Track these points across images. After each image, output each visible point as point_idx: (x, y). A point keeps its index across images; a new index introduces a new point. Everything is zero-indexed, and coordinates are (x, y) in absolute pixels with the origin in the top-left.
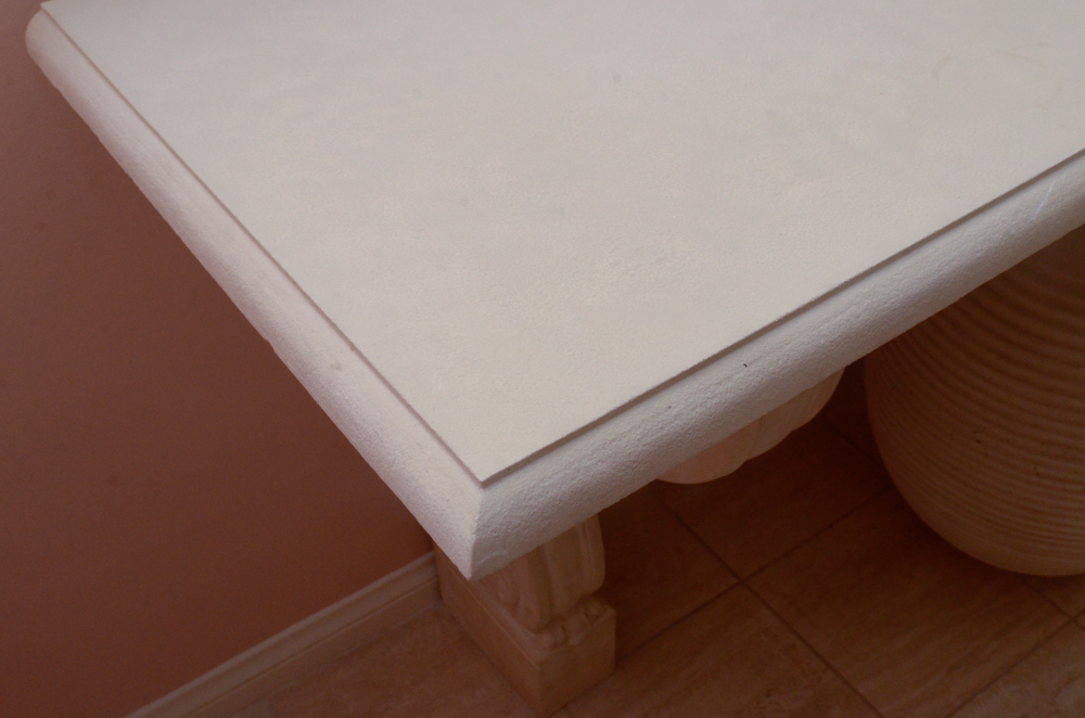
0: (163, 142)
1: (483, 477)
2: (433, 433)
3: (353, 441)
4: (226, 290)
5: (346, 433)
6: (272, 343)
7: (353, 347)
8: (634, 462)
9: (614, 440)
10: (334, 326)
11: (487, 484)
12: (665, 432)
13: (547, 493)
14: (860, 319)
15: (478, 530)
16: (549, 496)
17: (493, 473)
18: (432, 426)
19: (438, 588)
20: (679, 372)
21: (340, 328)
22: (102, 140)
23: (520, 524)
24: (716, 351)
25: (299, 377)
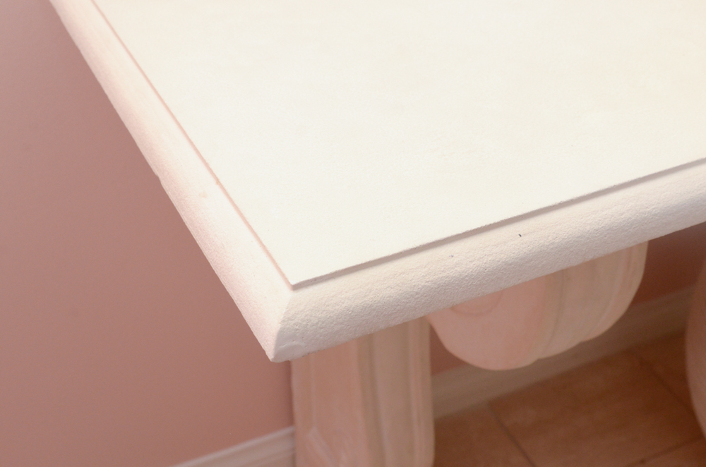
0: (108, 22)
1: (293, 282)
2: (264, 247)
3: (206, 253)
4: (134, 136)
5: (202, 247)
6: (161, 178)
7: (218, 182)
8: (417, 293)
9: (403, 273)
10: (207, 165)
11: (296, 287)
12: (445, 274)
13: (343, 303)
14: (623, 216)
15: (283, 321)
16: (344, 305)
17: (302, 280)
18: (264, 242)
19: (294, 459)
20: (464, 231)
21: (211, 167)
22: (63, 20)
23: (317, 323)
24: (497, 220)
25: (175, 203)
